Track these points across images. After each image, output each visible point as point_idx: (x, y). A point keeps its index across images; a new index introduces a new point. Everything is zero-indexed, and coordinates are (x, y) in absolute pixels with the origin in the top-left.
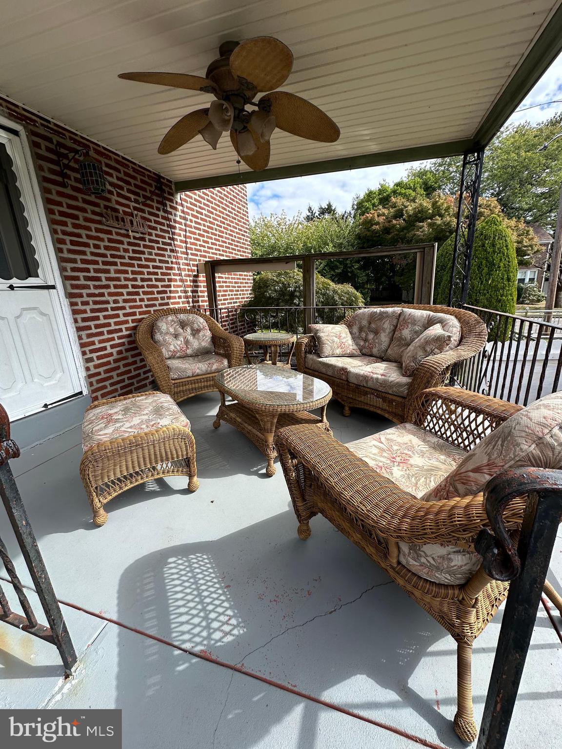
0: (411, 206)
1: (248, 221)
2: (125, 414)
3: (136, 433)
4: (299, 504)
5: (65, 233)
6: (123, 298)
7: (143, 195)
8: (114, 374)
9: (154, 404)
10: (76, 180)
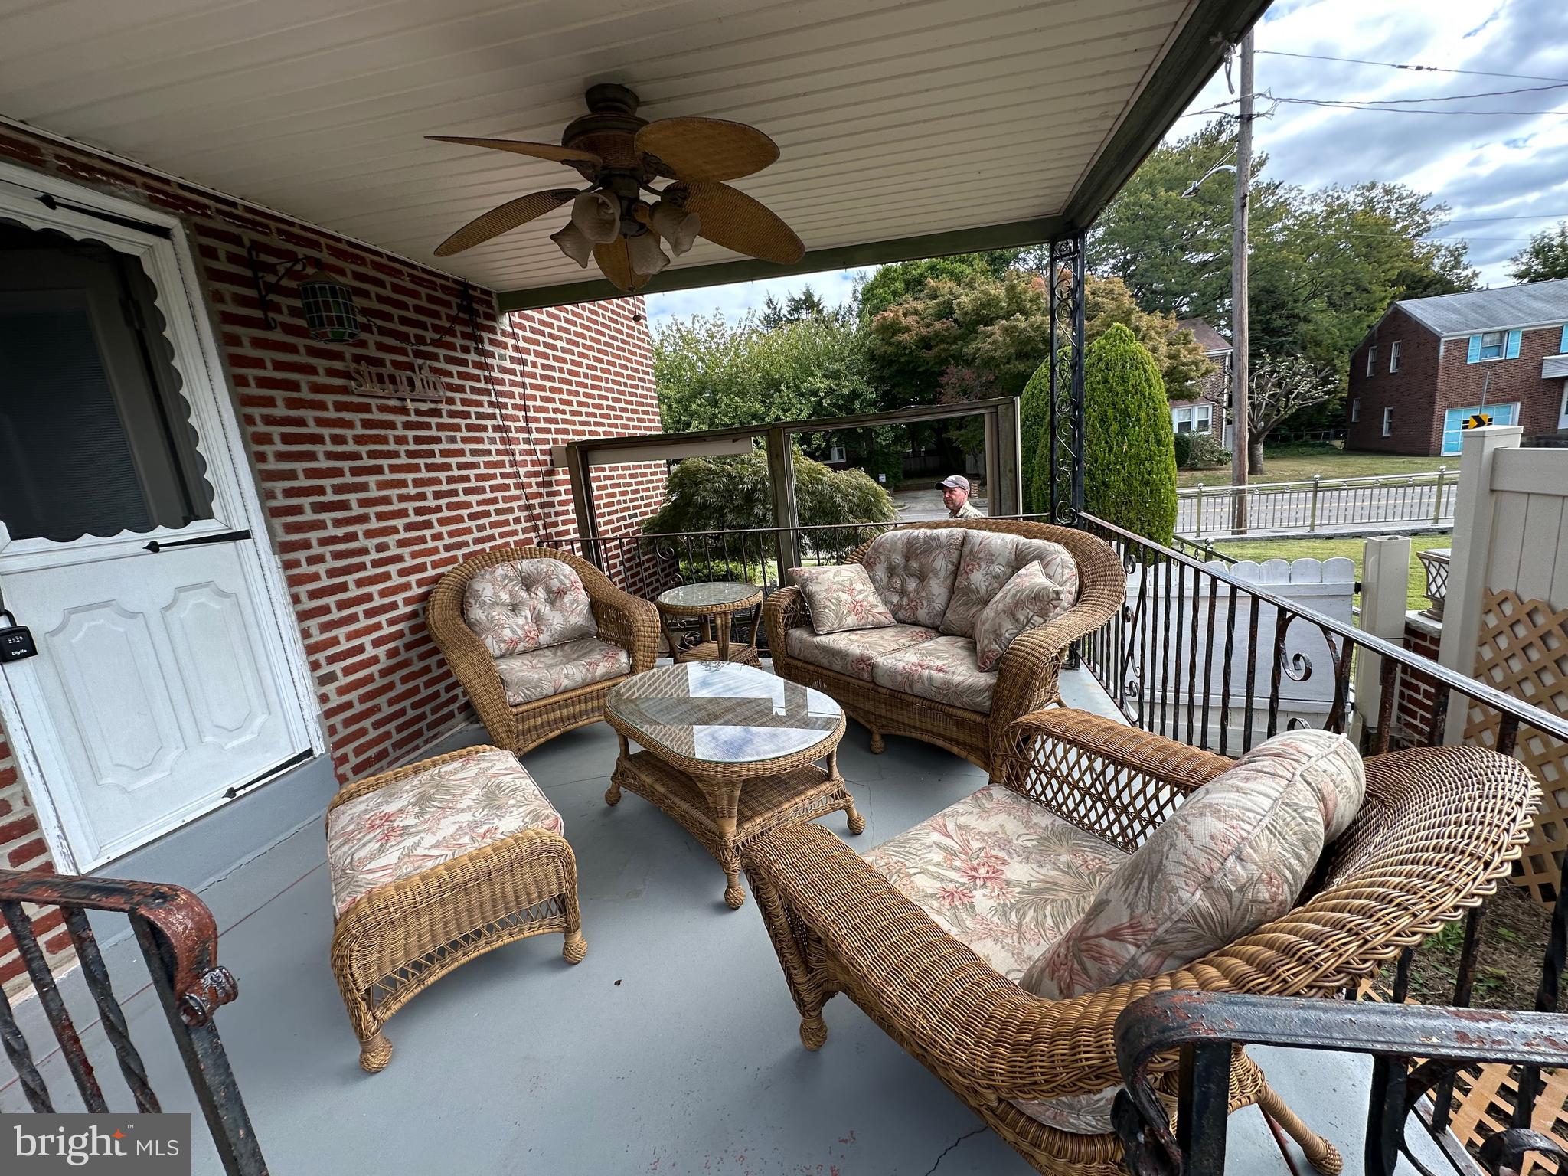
0: (967, 295)
1: (647, 334)
2: (421, 813)
3: (450, 856)
4: (800, 979)
5: (269, 421)
6: (397, 537)
7: (432, 325)
8: (382, 700)
9: (482, 781)
10: (293, 312)
